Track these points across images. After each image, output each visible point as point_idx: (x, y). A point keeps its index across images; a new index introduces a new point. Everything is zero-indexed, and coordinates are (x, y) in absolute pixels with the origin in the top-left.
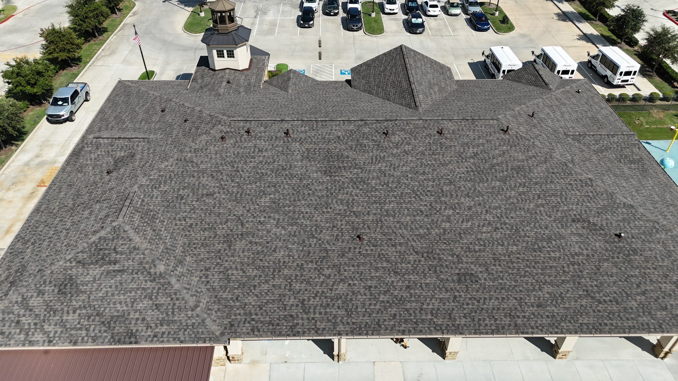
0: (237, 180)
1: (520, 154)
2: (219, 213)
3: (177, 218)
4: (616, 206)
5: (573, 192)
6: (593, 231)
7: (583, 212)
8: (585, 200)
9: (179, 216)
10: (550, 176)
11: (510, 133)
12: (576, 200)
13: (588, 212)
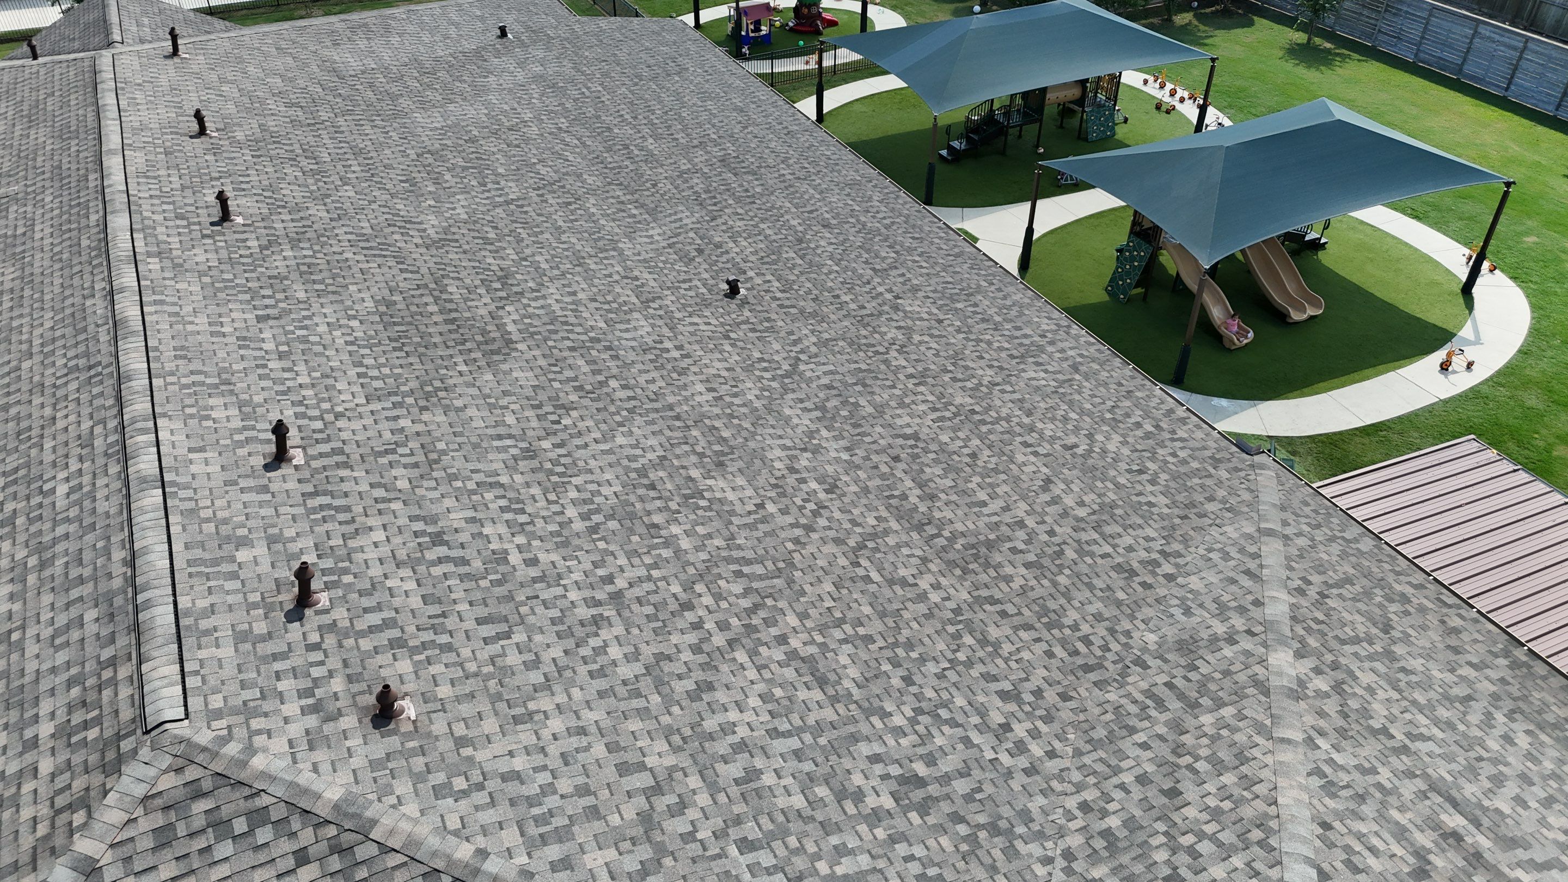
0: (676, 588)
2: (883, 615)
3: (1023, 762)
9: (1005, 759)
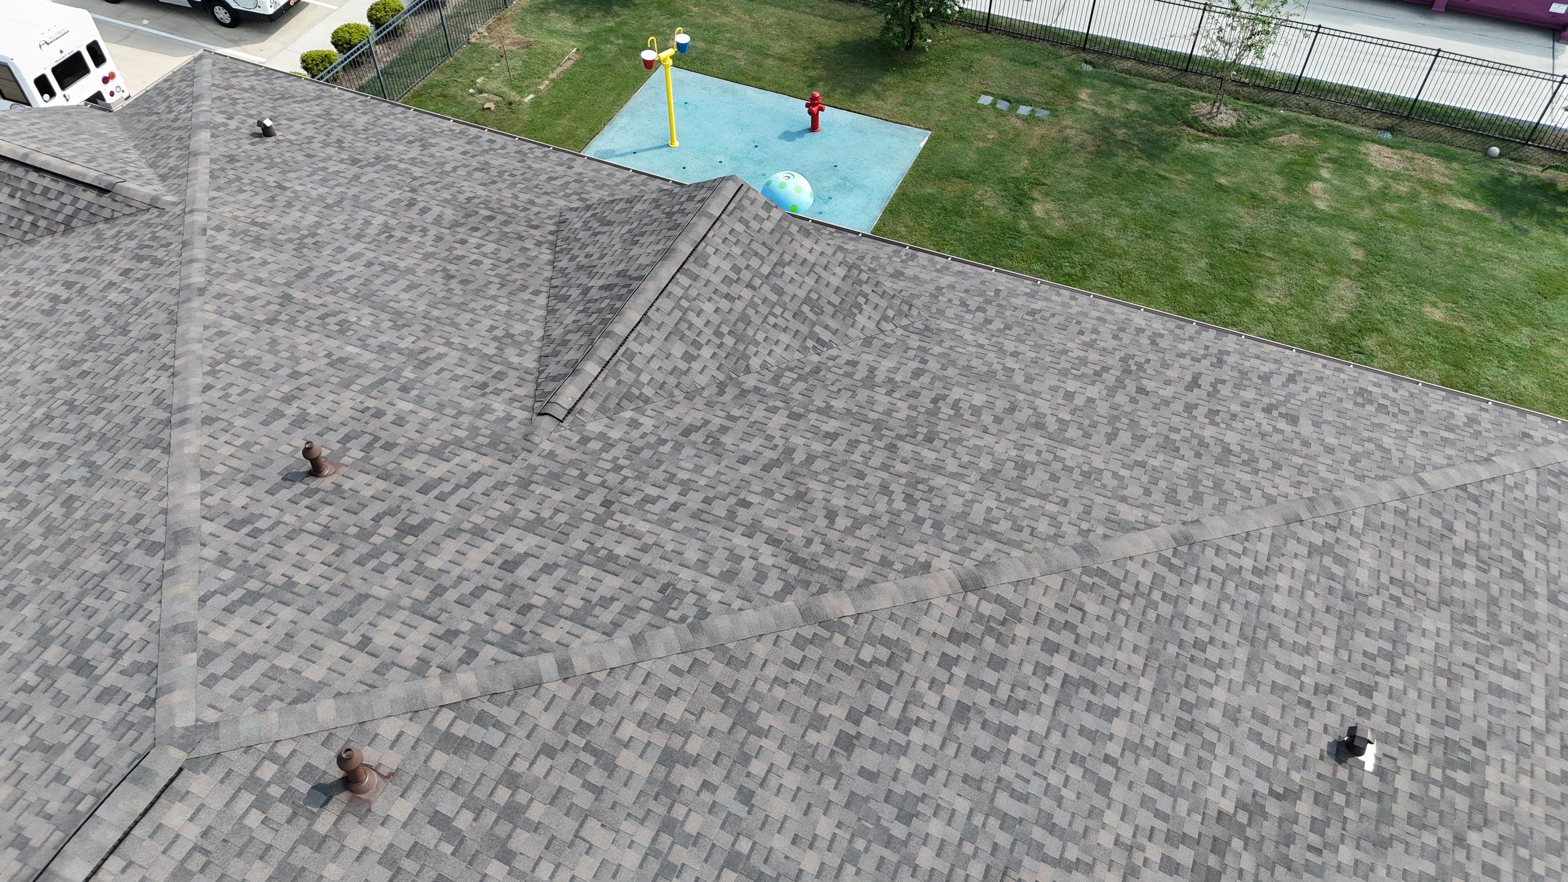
1: (593, 831)
4: (1166, 609)
5: (1017, 744)
6: (1296, 853)
7: (1164, 802)
8: (1090, 721)
10: (862, 786)
11: (391, 760)
12: (1075, 772)
13: (1169, 775)
